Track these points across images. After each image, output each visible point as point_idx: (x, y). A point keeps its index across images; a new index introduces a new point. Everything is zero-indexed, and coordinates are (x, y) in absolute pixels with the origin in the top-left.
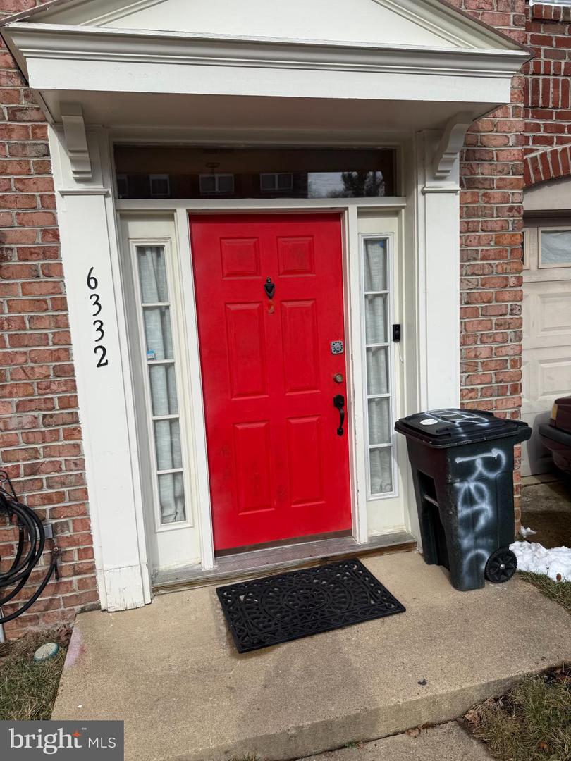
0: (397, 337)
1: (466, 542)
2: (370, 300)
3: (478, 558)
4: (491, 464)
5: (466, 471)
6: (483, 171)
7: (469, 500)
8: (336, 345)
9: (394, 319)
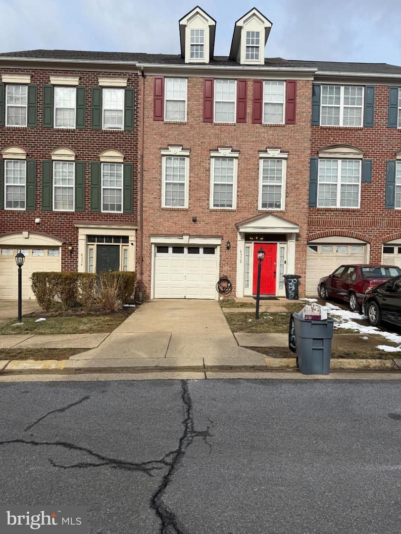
0: (285, 263)
1: (290, 292)
2: (281, 257)
3: (292, 295)
4: (294, 281)
5: (290, 281)
6: (300, 239)
7: (291, 286)
8: (274, 264)
9: (285, 260)
